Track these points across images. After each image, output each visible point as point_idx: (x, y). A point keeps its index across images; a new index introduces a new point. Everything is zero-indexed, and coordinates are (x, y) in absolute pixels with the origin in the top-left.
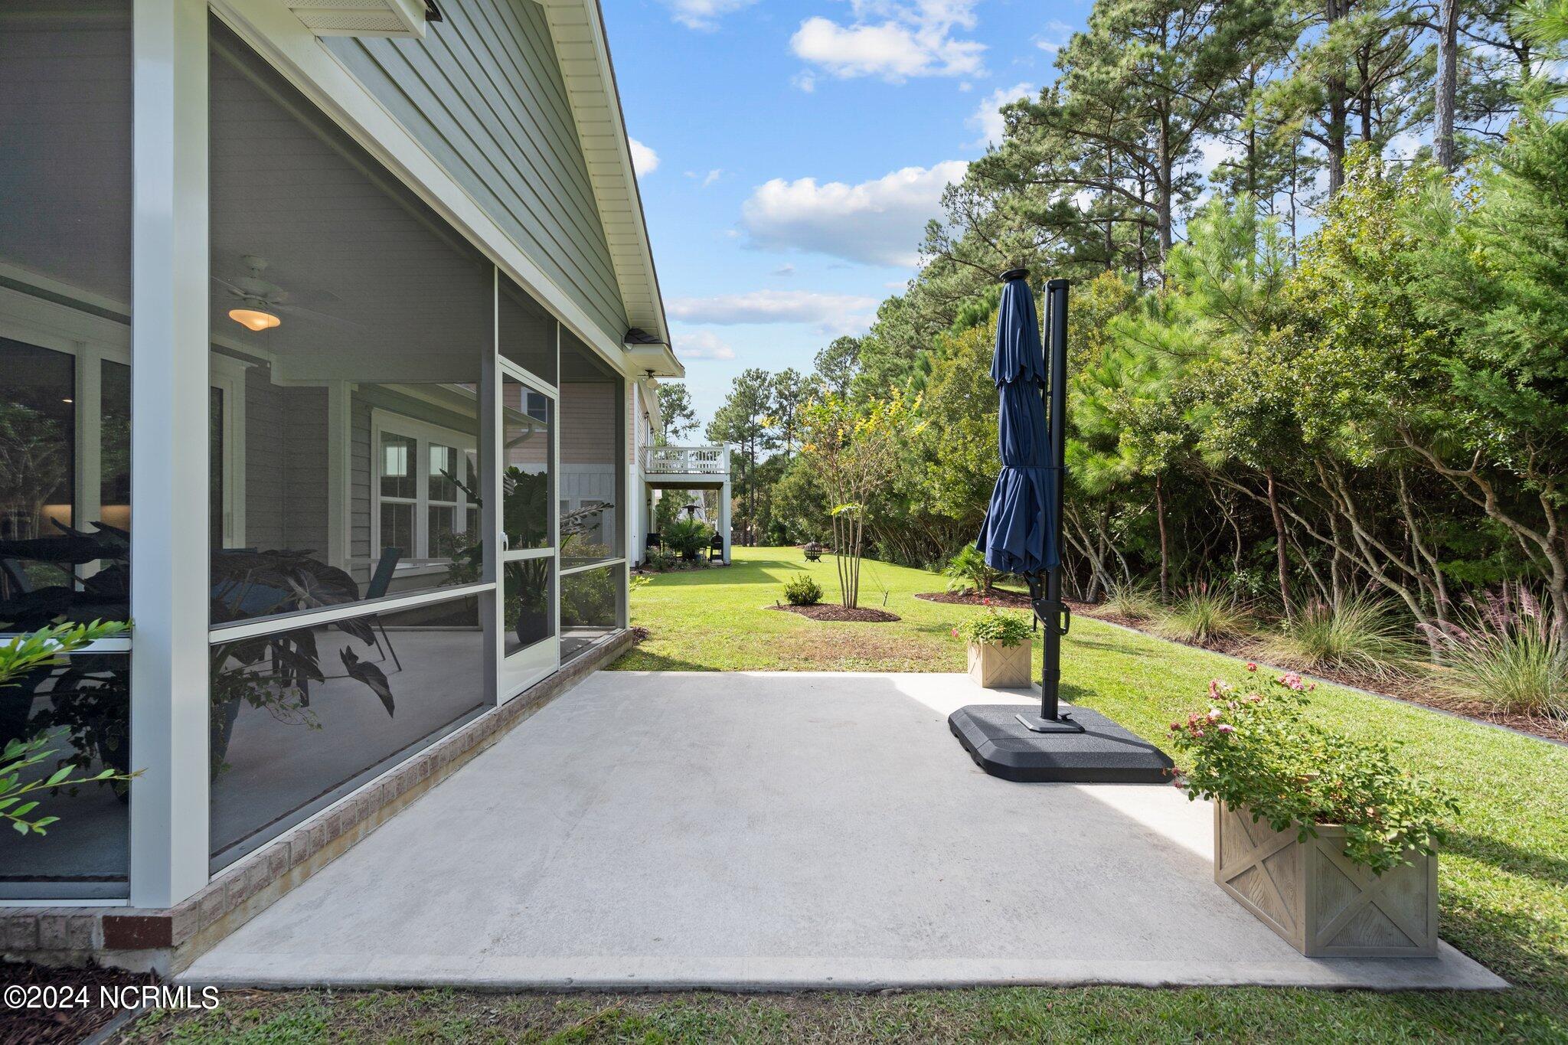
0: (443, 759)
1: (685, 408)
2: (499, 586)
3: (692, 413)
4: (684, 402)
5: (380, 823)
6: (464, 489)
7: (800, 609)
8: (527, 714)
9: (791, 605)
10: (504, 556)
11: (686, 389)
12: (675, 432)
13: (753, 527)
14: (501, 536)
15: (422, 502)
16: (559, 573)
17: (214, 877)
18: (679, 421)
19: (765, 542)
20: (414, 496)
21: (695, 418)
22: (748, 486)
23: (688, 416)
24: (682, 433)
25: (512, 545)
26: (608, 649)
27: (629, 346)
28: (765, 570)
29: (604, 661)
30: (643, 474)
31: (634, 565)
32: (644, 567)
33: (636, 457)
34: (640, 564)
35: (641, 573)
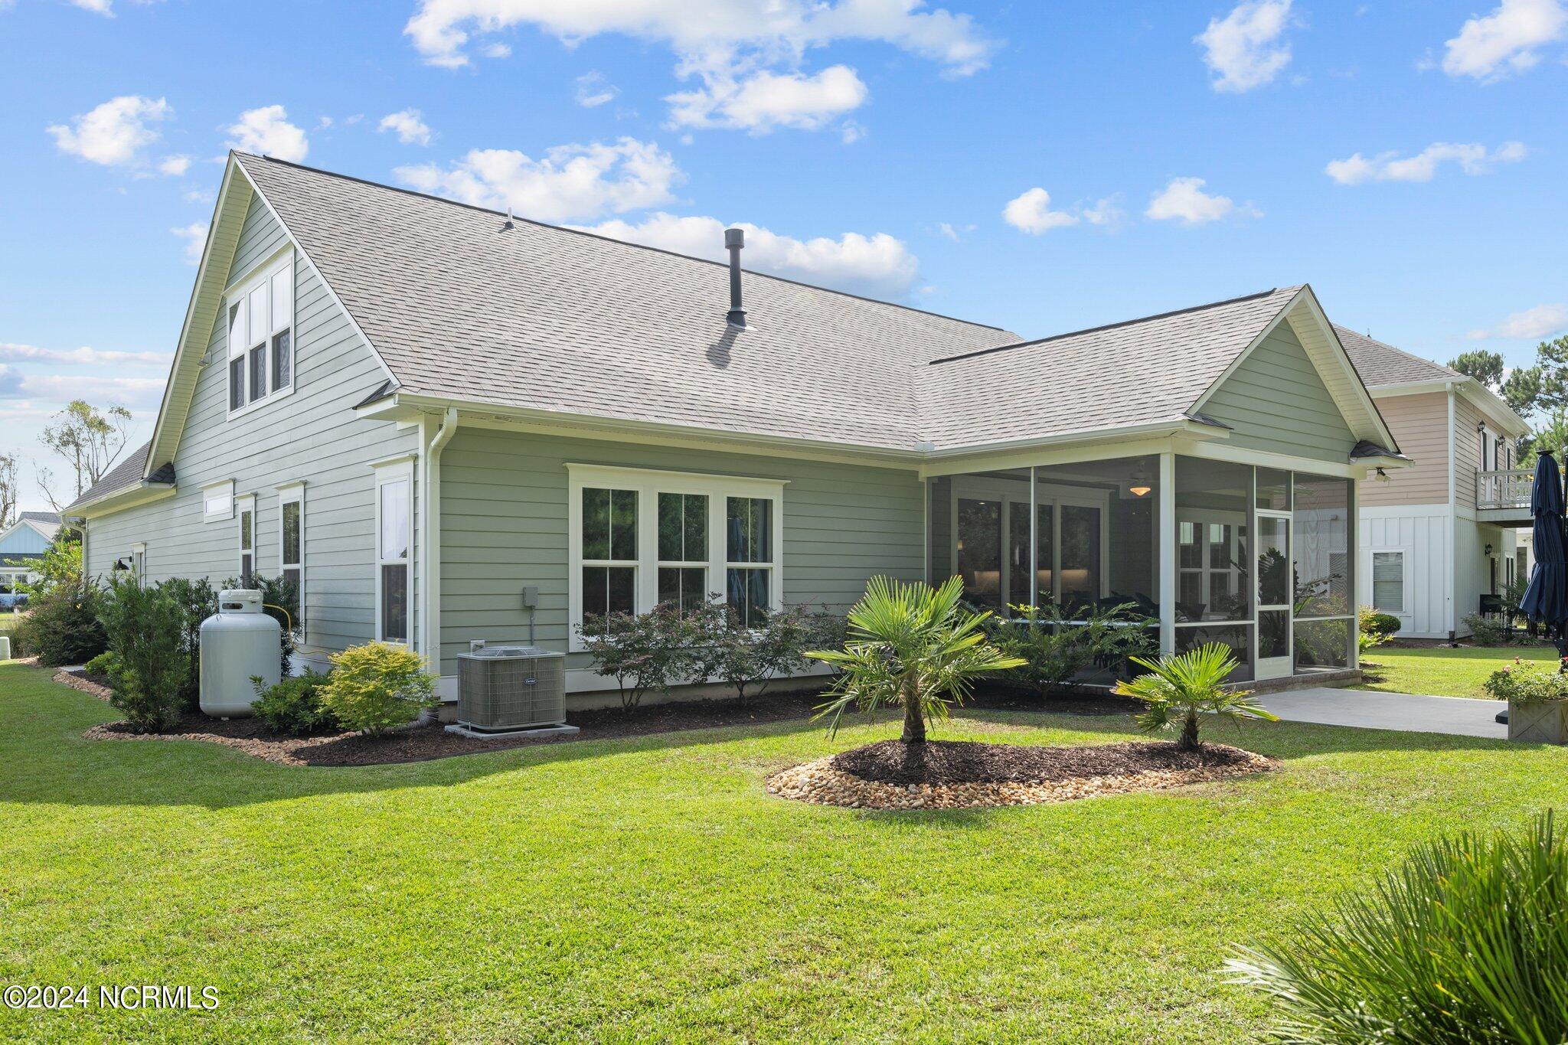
2: (1256, 622)
6: (1235, 564)
8: (1271, 691)
10: (1258, 608)
14: (1257, 598)
15: (1206, 570)
16: (1292, 620)
20: (1201, 567)
25: (1264, 602)
27: (1353, 460)
30: (1469, 513)
31: (1448, 637)
32: (1463, 640)
33: (1452, 494)
34: (1458, 636)
35: (1455, 646)
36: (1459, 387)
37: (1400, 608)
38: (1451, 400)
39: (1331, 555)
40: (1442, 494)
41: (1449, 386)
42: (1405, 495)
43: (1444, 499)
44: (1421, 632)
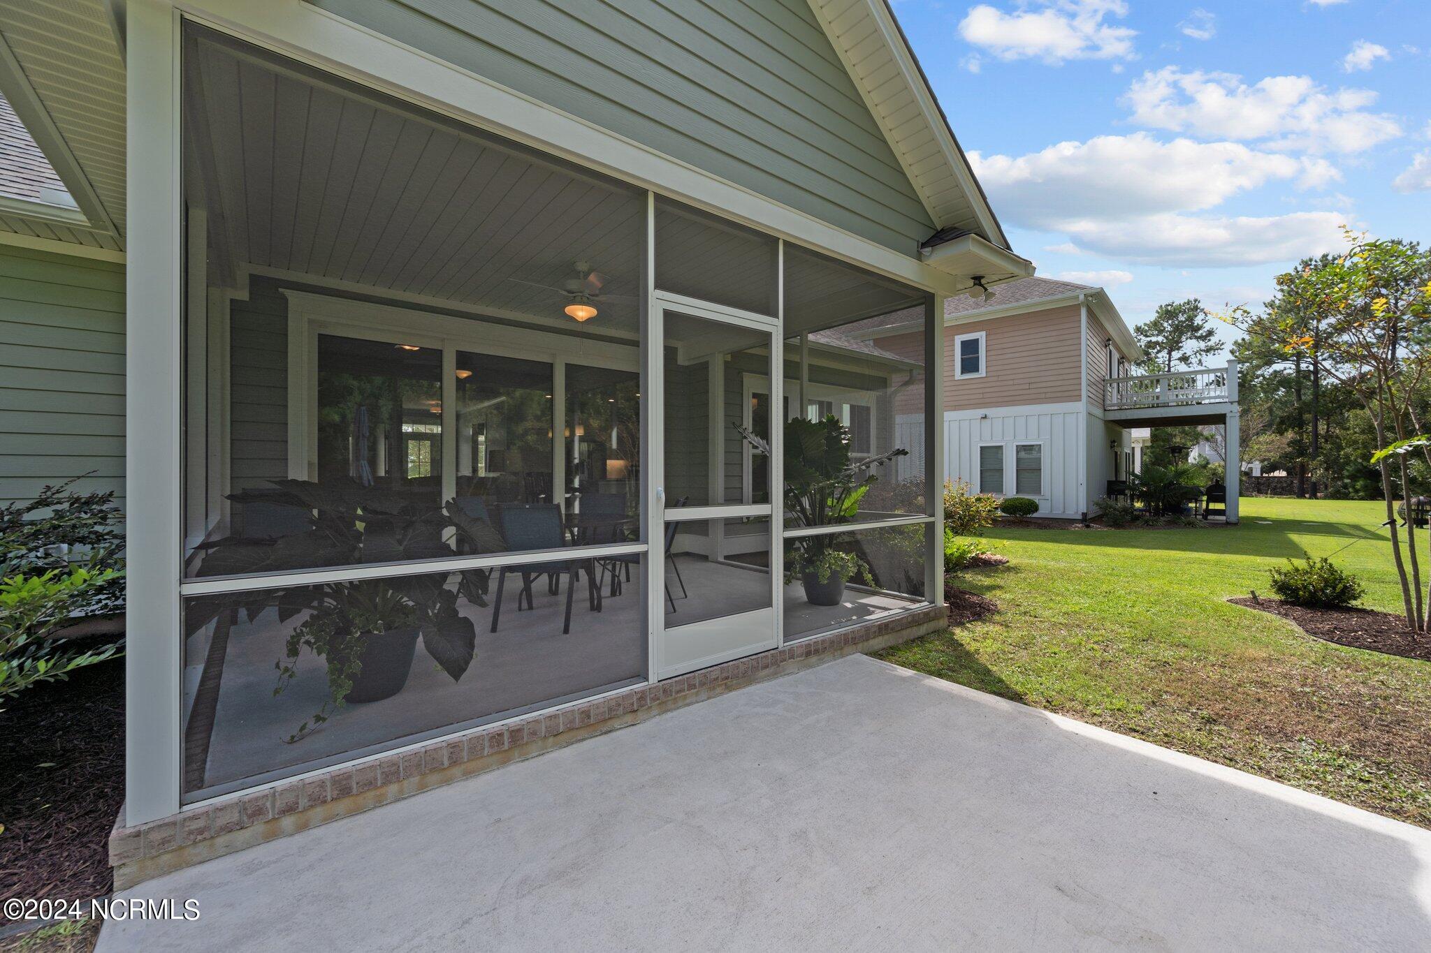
0: (534, 733)
1: (1199, 328)
2: (652, 548)
3: (1210, 333)
4: (1198, 321)
5: (422, 788)
7: (1299, 611)
8: (703, 695)
9: (1282, 603)
10: (665, 516)
11: (1201, 305)
12: (1184, 359)
13: (1317, 473)
16: (780, 534)
17: (185, 808)
18: (1189, 345)
19: (1338, 492)
21: (1214, 340)
22: (1307, 416)
23: (1203, 338)
24: (1194, 360)
25: (671, 503)
26: (885, 628)
28: (1294, 537)
29: (878, 643)
30: (1098, 412)
31: (1080, 517)
32: (1094, 520)
33: (1084, 393)
34: (1090, 516)
35: (1088, 526)
36: (1090, 299)
37: (1037, 490)
38: (1084, 312)
39: (981, 447)
40: (1077, 393)
41: (1082, 297)
42: (1043, 396)
43: (1078, 398)
44: (1058, 513)
